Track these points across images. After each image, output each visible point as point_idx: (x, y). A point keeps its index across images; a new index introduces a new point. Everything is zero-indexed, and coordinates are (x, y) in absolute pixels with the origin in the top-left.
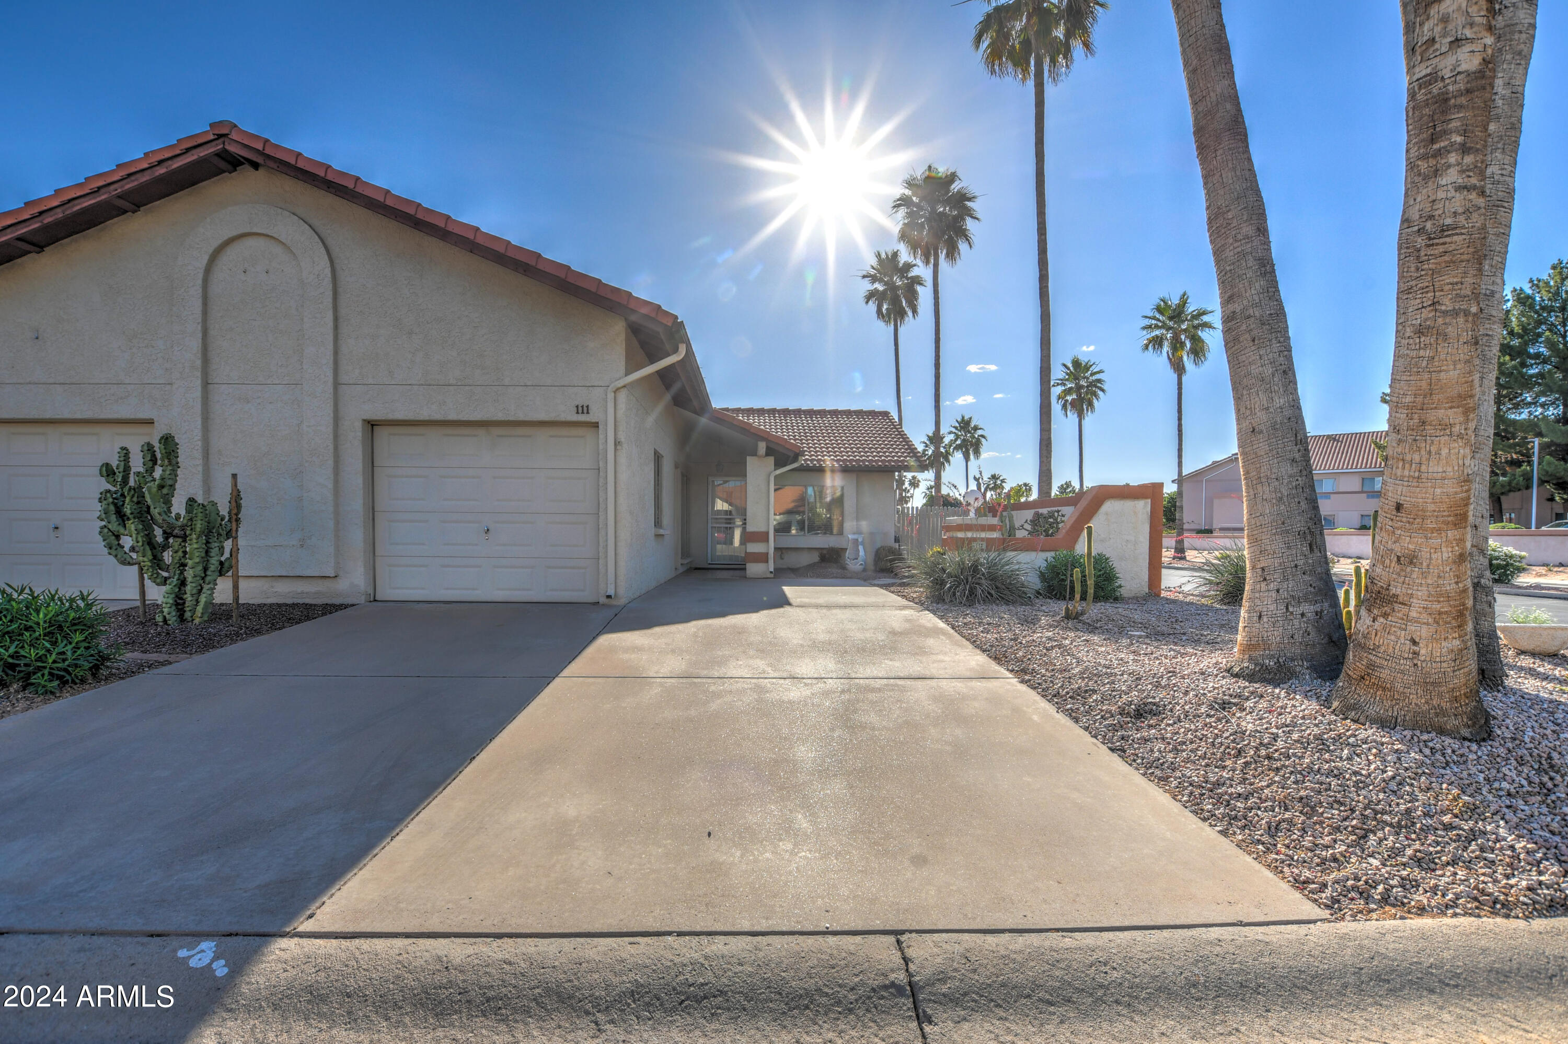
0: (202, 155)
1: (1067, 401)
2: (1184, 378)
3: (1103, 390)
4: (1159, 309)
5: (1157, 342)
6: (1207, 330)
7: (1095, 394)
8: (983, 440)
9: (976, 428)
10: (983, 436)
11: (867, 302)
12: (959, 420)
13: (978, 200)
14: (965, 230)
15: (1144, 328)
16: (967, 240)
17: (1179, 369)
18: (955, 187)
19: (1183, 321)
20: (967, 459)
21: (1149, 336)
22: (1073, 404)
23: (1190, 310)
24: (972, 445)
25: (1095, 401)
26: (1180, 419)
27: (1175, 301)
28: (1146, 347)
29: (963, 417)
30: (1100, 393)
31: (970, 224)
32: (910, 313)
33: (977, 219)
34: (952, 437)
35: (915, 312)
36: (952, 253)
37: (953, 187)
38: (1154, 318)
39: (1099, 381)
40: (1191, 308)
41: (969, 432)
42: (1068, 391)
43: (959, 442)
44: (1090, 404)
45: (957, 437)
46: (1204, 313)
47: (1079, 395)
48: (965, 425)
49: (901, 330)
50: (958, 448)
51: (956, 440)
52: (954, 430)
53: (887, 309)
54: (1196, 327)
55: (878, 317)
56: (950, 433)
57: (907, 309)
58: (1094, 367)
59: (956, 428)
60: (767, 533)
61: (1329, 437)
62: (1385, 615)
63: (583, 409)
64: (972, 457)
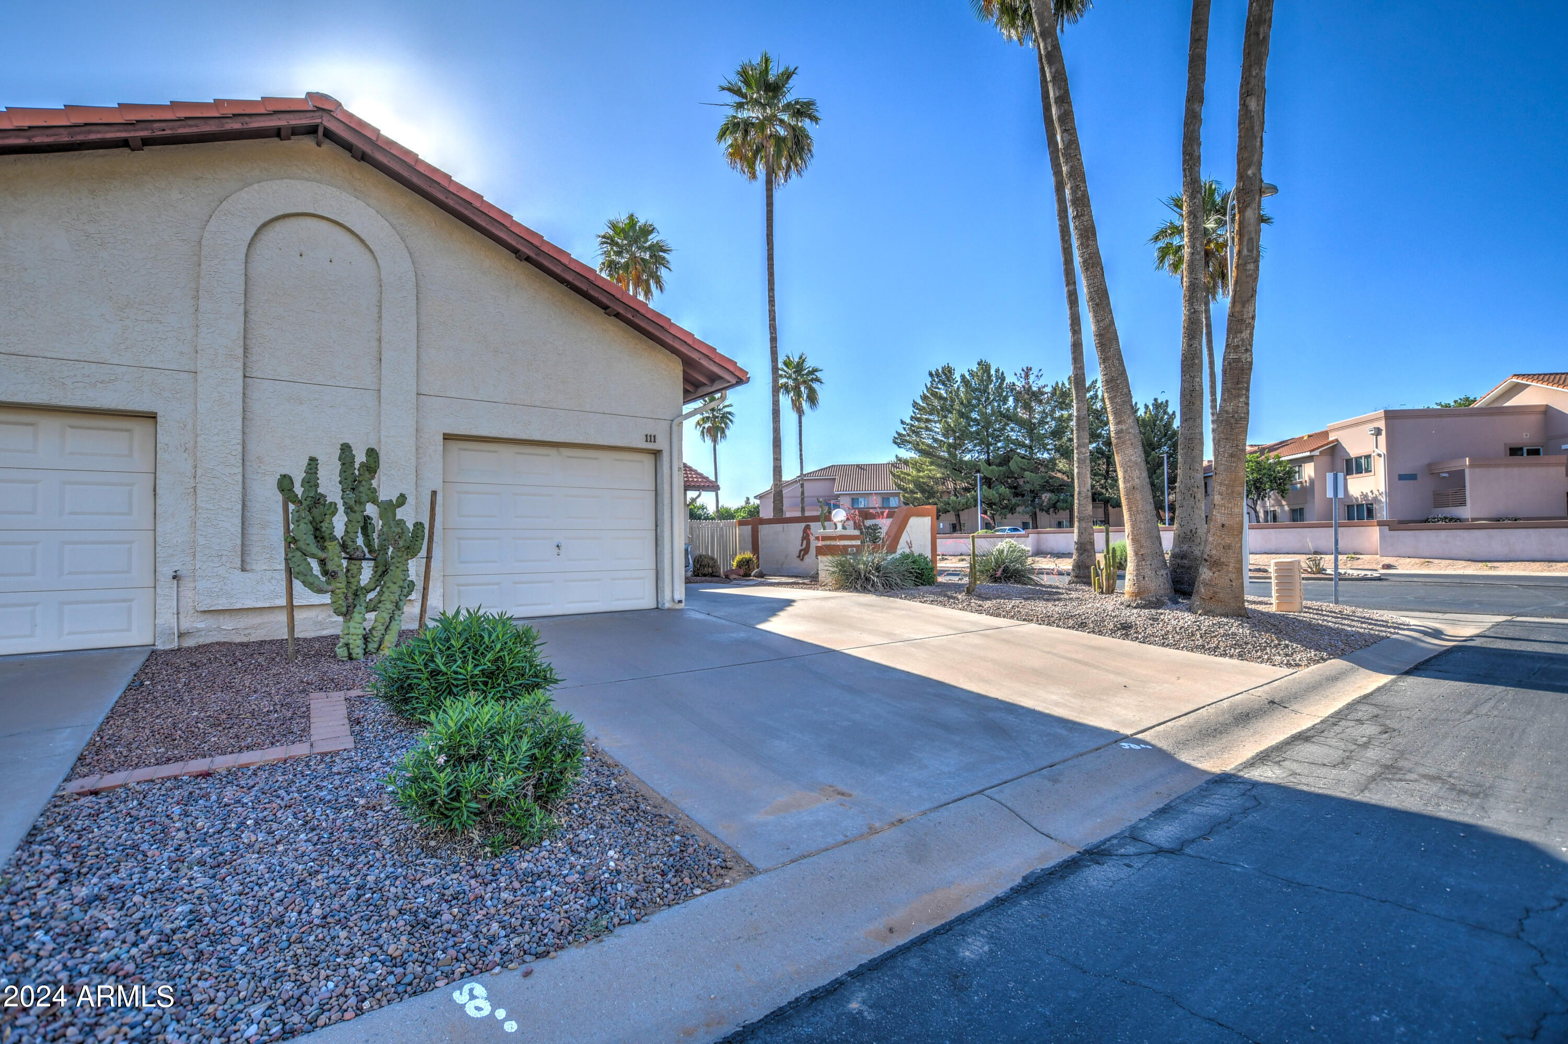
0: (293, 122)
1: (704, 428)
2: (802, 418)
3: (731, 421)
7: (726, 424)
13: (672, 253)
14: (659, 276)
17: (800, 411)
18: (653, 238)
19: (803, 375)
22: (709, 429)
25: (727, 430)
27: (798, 358)
30: (731, 424)
33: (671, 269)
37: (650, 237)
39: (730, 413)
42: (705, 419)
44: (723, 432)
46: (816, 370)
47: (714, 423)
61: (858, 466)
62: (1219, 571)
63: (651, 438)
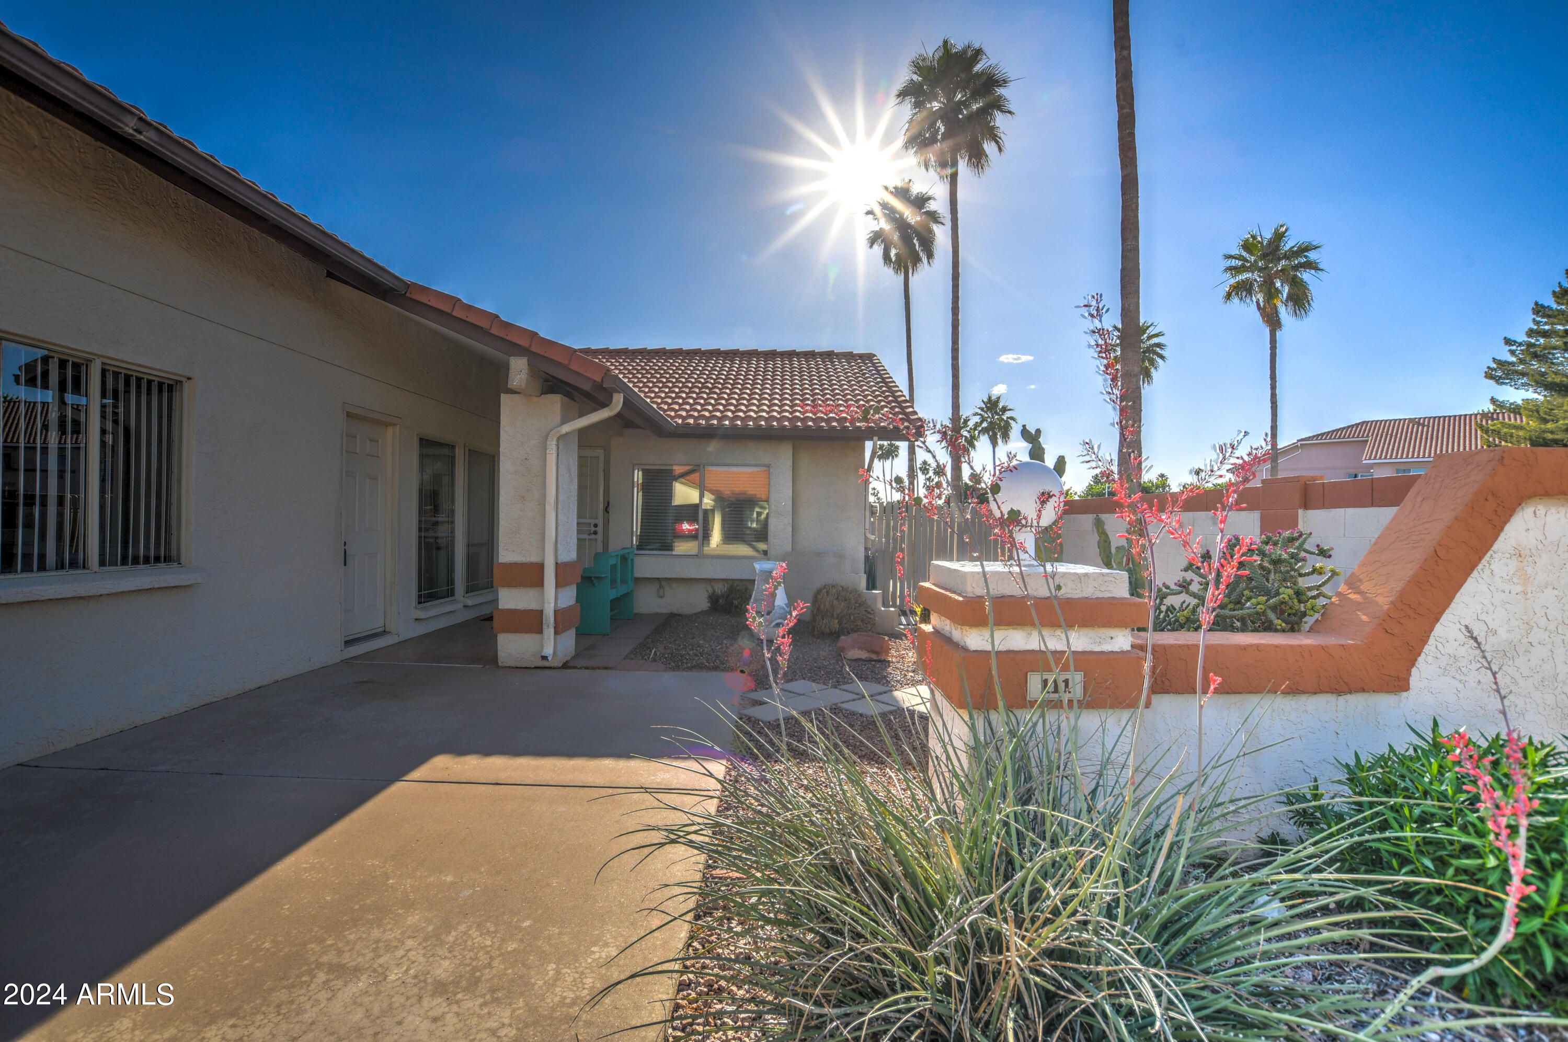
2: (1278, 333)
4: (1247, 246)
5: (1242, 289)
6: (1313, 272)
7: (1152, 362)
8: (1011, 422)
9: (1004, 409)
10: (1012, 418)
11: (871, 247)
12: (986, 400)
13: (1011, 86)
14: (993, 128)
15: (1229, 269)
16: (997, 142)
17: (1273, 322)
18: (981, 66)
19: (1279, 259)
20: (994, 443)
21: (1232, 281)
23: (1287, 247)
24: (1000, 428)
25: (1153, 370)
26: (1273, 387)
27: (1268, 235)
28: (1228, 296)
29: (990, 397)
30: (1159, 360)
31: (1000, 120)
32: (925, 260)
33: (1010, 112)
34: (977, 419)
35: (930, 256)
36: (977, 158)
37: (977, 66)
38: (1240, 258)
39: (1159, 345)
40: (1288, 244)
41: (997, 414)
43: (985, 425)
44: (1147, 374)
45: (983, 420)
48: (992, 405)
49: (913, 280)
50: (985, 431)
51: (982, 422)
52: (979, 411)
53: (896, 255)
54: (1296, 268)
55: (885, 263)
56: (976, 414)
57: (921, 254)
58: (1151, 329)
59: (982, 409)
60: (540, 567)
64: (1000, 441)
